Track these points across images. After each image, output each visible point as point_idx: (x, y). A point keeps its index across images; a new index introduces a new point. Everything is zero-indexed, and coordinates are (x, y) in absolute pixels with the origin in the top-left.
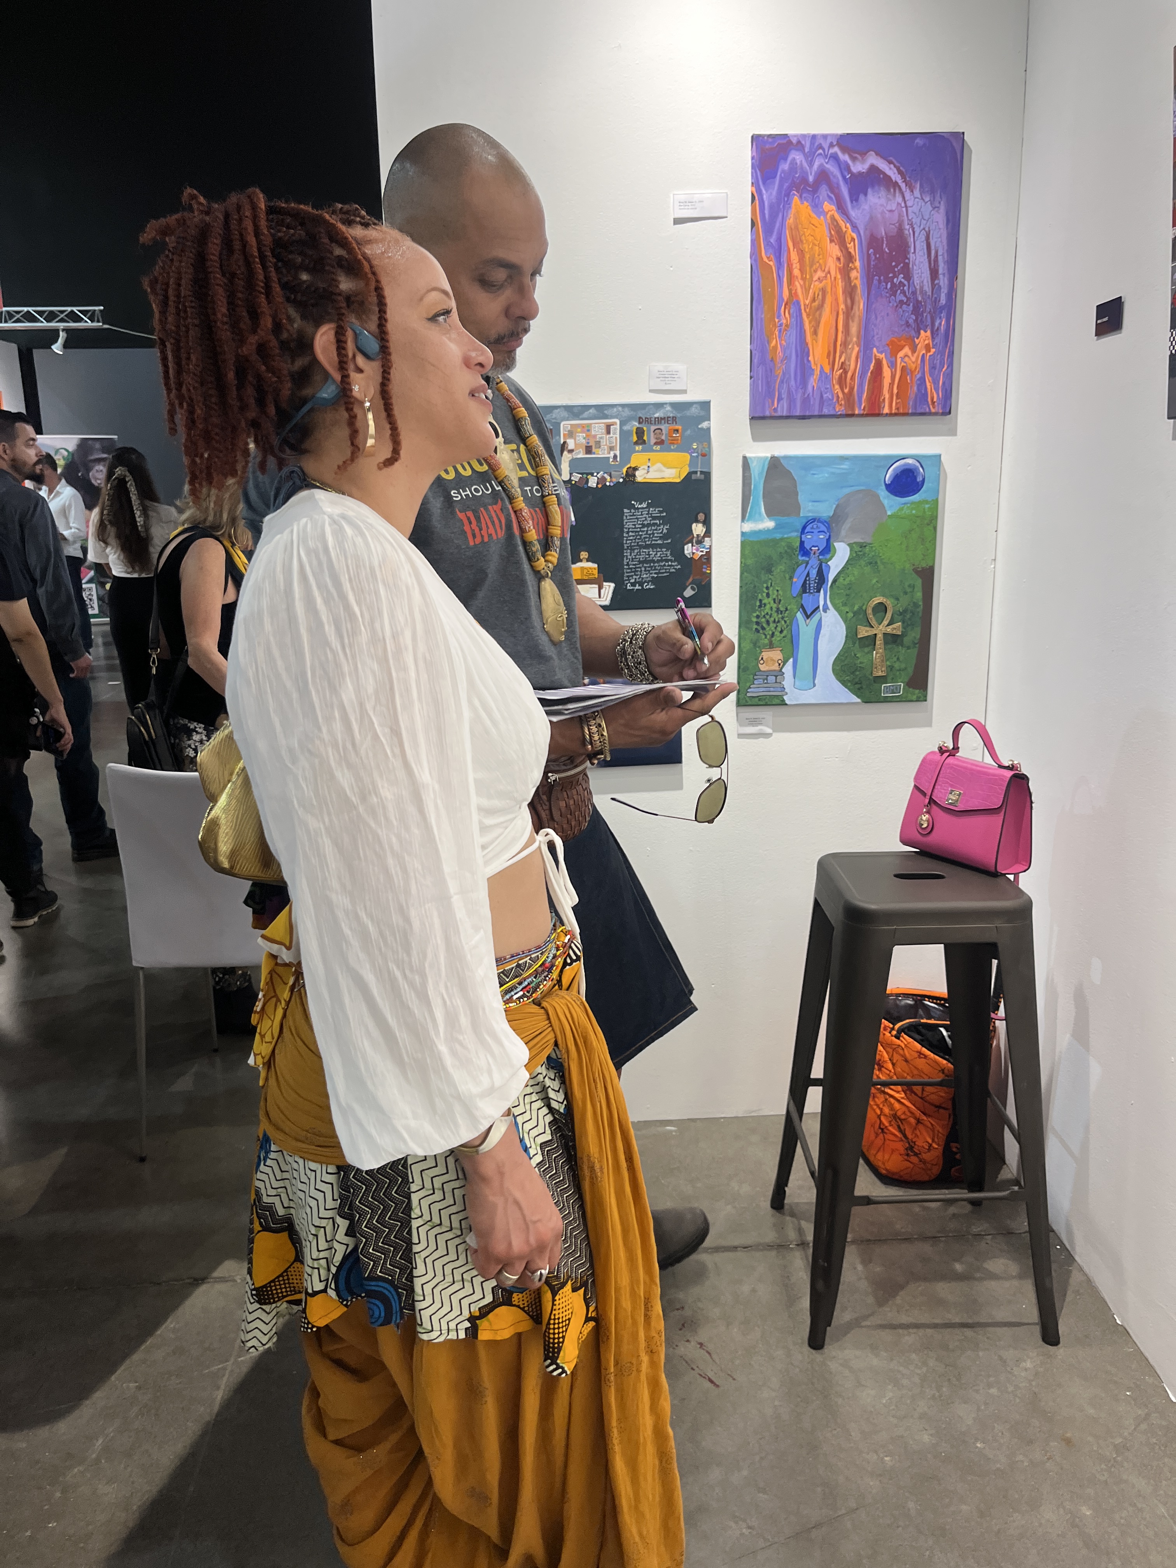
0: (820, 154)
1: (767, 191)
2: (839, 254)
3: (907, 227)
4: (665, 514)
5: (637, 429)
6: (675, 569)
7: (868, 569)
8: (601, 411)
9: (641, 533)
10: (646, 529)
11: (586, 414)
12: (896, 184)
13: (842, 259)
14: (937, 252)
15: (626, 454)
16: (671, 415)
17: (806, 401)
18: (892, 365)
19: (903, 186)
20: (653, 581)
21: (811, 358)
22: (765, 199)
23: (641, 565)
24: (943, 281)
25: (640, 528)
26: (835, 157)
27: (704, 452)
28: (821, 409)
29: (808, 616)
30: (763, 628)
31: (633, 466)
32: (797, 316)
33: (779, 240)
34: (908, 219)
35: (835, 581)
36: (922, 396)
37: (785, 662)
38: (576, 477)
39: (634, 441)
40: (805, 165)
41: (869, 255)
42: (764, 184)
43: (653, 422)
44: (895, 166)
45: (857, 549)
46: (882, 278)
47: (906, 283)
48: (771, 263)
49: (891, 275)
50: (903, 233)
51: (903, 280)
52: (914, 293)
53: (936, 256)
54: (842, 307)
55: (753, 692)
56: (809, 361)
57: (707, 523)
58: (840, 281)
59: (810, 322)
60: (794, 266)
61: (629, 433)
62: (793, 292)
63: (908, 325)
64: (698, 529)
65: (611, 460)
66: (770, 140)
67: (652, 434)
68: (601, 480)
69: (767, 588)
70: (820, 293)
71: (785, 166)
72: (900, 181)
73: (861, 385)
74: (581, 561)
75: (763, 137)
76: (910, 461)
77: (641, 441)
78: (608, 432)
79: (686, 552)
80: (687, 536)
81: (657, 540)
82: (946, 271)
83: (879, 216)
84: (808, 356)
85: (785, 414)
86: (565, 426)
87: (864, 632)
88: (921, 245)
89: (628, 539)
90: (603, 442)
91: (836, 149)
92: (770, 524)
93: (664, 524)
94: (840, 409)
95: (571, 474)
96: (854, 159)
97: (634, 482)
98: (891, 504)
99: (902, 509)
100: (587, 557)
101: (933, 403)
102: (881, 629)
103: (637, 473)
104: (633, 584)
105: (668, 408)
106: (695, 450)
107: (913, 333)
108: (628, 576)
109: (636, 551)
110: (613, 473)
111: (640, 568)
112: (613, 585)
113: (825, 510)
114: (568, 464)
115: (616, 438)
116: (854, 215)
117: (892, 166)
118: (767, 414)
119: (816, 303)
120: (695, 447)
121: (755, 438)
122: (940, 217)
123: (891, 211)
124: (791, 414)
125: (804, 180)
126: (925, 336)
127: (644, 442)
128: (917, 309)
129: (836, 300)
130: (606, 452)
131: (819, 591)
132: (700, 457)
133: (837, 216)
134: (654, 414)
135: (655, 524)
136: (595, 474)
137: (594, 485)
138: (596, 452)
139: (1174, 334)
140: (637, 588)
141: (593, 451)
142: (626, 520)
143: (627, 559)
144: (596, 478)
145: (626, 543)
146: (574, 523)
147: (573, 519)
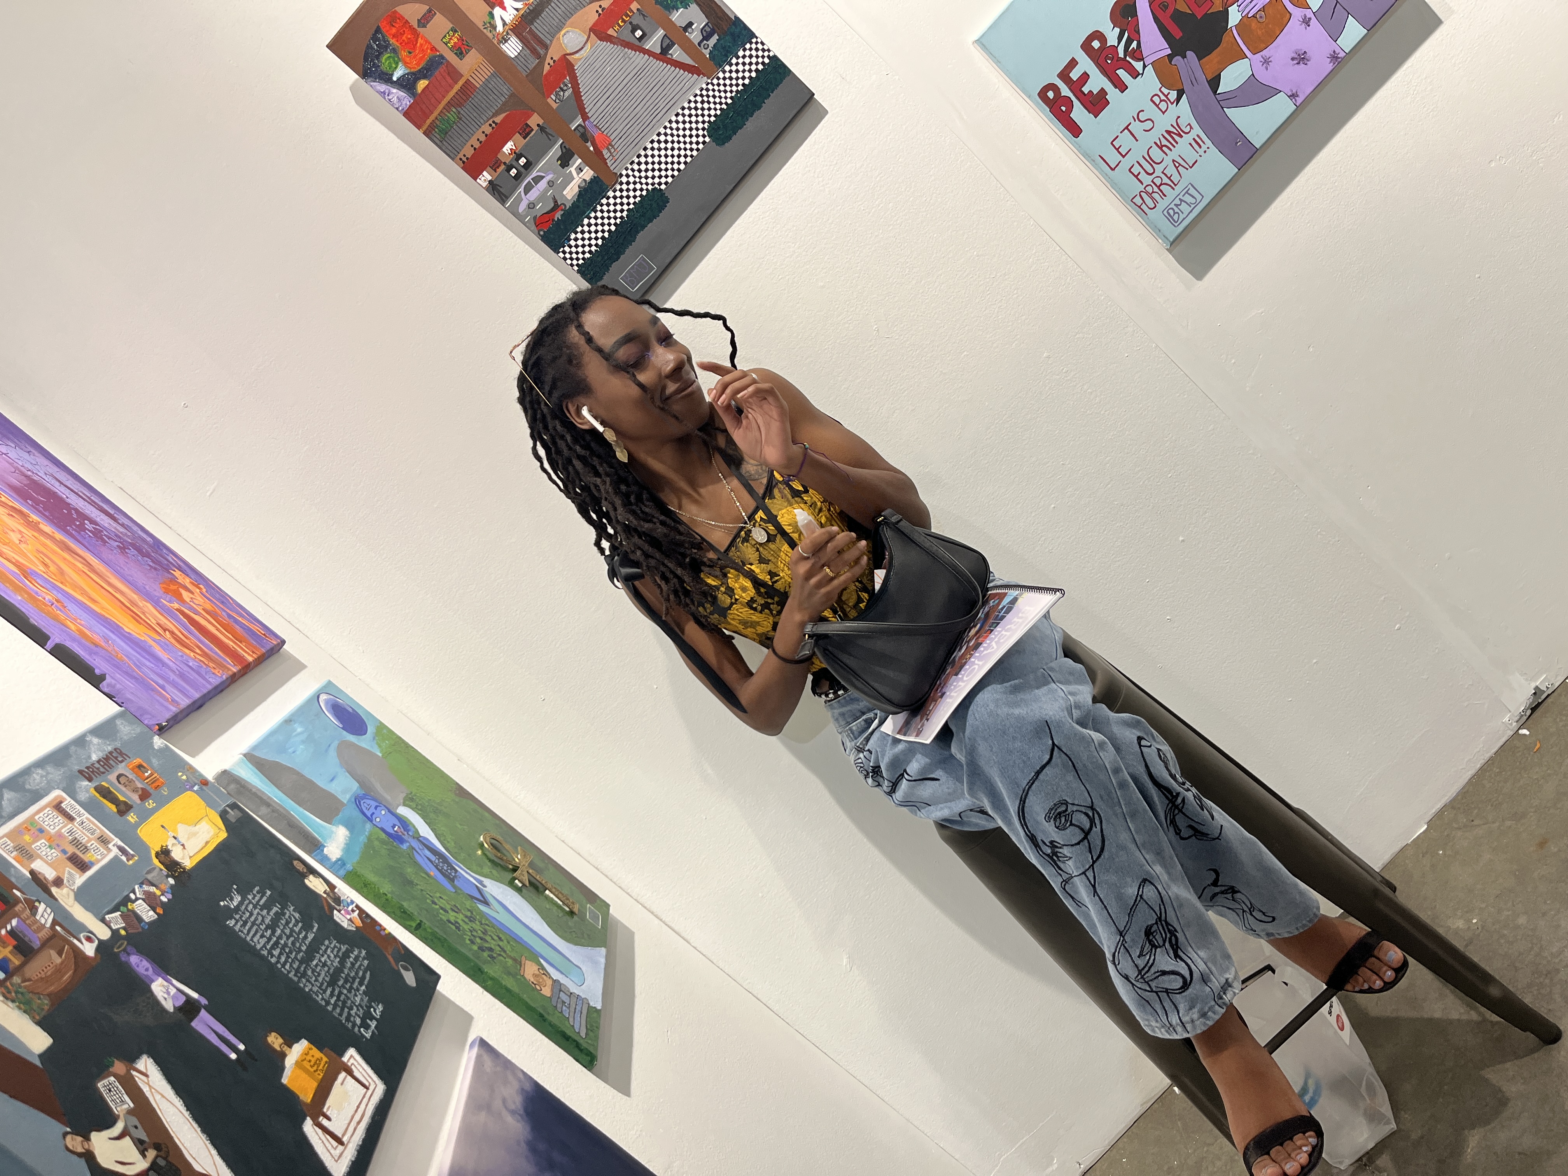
3: (30, 473)
4: (269, 893)
5: (97, 790)
6: (364, 959)
8: (20, 788)
9: (282, 942)
10: (279, 931)
13: (16, 516)
14: (83, 493)
15: (129, 836)
16: (109, 748)
17: (184, 677)
18: (195, 611)
20: (371, 997)
21: (126, 630)
23: (337, 989)
24: (123, 520)
25: (273, 935)
27: (199, 778)
28: (208, 682)
29: (486, 903)
31: (158, 849)
32: (53, 587)
34: (22, 466)
36: (250, 632)
38: (117, 921)
39: (115, 811)
41: (33, 507)
43: (102, 770)
46: (74, 527)
47: (98, 527)
49: (78, 524)
50: (33, 480)
51: (93, 527)
55: (578, 1026)
56: (129, 633)
57: (311, 871)
58: (42, 539)
59: (74, 590)
61: (94, 800)
62: (15, 561)
63: (154, 568)
64: (316, 884)
65: (123, 859)
68: (151, 900)
70: (42, 556)
73: (201, 642)
74: (283, 1055)
76: (324, 697)
77: (121, 805)
78: (69, 817)
79: (344, 925)
81: (306, 937)
84: (120, 627)
85: (187, 702)
88: (61, 488)
89: (281, 963)
90: (81, 838)
92: (341, 831)
93: (284, 907)
94: (221, 675)
95: (104, 922)
97: (188, 872)
98: (368, 744)
99: (378, 745)
100: (281, 1041)
101: (264, 635)
102: (523, 864)
103: (175, 856)
104: (365, 1026)
105: (94, 740)
106: (189, 783)
107: (168, 575)
108: (348, 1019)
109: (310, 972)
110: (149, 877)
111: (341, 993)
112: (352, 1052)
113: (350, 785)
114: (79, 908)
115: (88, 819)
119: (52, 568)
120: (184, 778)
122: (41, 459)
124: (193, 699)
126: (178, 574)
127: (128, 806)
128: (142, 553)
129: (65, 560)
130: (102, 850)
131: (456, 871)
132: (205, 788)
134: (89, 757)
135: (277, 915)
136: (132, 896)
137: (153, 915)
138: (93, 859)
139: (567, 249)
140: (373, 1026)
141: (86, 860)
142: (248, 939)
143: (318, 996)
144: (140, 901)
145: (289, 972)
146: (204, 1001)
147: (195, 995)
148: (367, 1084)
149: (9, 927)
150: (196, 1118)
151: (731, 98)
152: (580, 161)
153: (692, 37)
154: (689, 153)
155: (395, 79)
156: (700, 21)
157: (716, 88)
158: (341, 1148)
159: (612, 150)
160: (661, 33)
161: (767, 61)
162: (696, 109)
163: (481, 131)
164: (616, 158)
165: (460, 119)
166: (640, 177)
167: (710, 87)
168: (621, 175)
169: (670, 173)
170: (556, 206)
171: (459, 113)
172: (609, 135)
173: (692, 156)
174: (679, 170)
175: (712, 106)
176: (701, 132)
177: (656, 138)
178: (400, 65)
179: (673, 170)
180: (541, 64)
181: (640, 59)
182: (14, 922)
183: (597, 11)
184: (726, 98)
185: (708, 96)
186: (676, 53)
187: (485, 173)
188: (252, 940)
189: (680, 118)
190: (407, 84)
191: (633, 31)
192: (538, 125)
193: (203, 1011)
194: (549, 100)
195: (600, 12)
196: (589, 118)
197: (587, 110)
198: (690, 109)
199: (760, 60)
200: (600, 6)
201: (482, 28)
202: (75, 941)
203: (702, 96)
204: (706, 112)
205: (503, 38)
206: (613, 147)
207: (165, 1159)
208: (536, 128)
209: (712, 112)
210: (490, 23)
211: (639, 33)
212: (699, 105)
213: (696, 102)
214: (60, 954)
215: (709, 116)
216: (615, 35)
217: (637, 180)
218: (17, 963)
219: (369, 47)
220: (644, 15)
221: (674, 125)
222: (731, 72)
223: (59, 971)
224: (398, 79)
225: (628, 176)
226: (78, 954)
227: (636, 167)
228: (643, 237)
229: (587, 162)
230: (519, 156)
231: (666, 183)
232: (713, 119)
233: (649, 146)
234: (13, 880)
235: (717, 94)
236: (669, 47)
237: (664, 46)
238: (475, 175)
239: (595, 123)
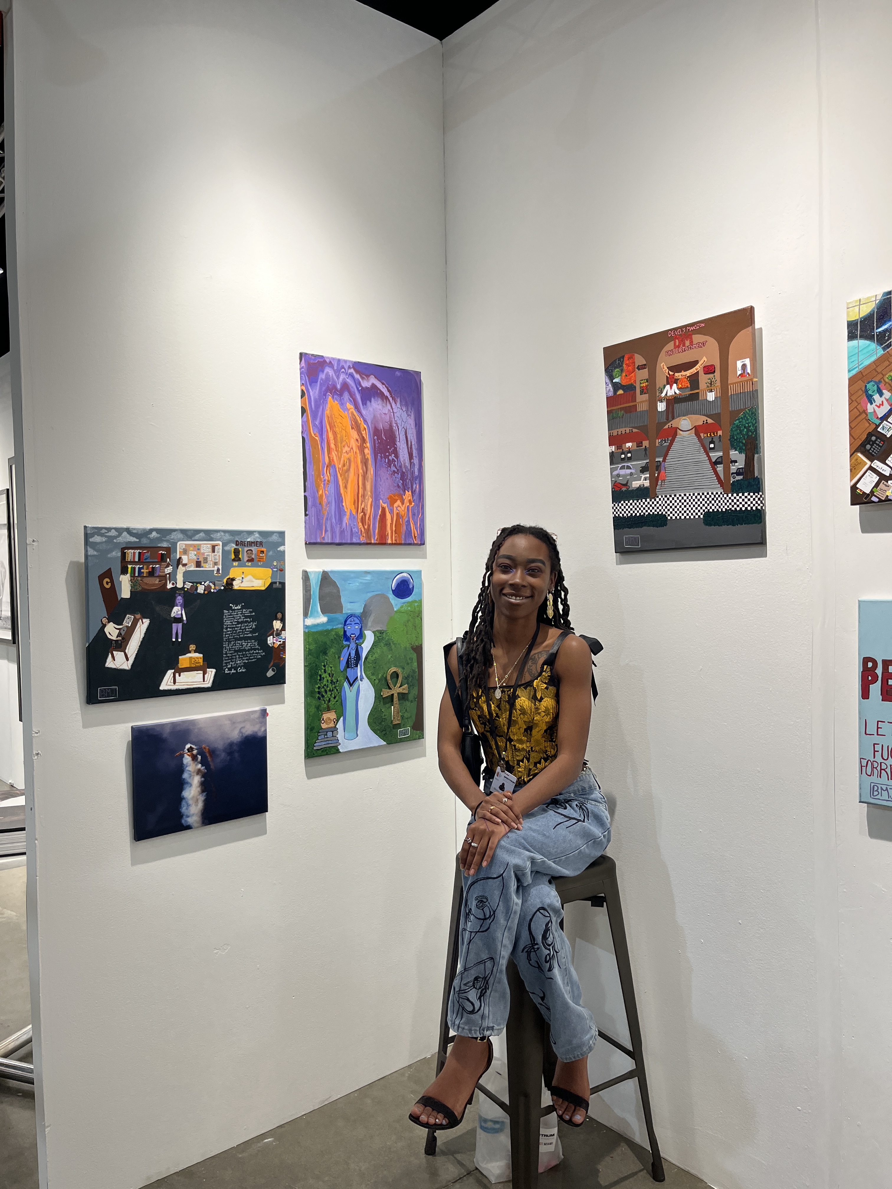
0: (343, 372)
1: (312, 391)
2: (357, 437)
3: (395, 425)
4: (254, 614)
5: (235, 549)
6: (261, 655)
7: (385, 648)
8: (209, 535)
9: (236, 629)
10: (240, 625)
11: (197, 537)
12: (387, 398)
13: (359, 440)
14: (411, 443)
15: (226, 568)
16: (259, 540)
17: (342, 532)
18: (391, 512)
19: (391, 399)
20: (245, 666)
21: (344, 504)
22: (311, 395)
23: (236, 654)
24: (416, 461)
25: (236, 625)
26: (351, 375)
27: (281, 567)
28: (351, 539)
29: (351, 685)
30: (323, 696)
31: (231, 577)
32: (334, 475)
33: (321, 422)
34: (395, 421)
35: (366, 658)
36: (409, 532)
37: (338, 721)
38: (188, 585)
39: (233, 558)
40: (335, 377)
41: (374, 440)
42: (310, 385)
43: (246, 545)
44: (386, 387)
45: (378, 635)
46: (383, 455)
47: (396, 459)
48: (317, 438)
49: (387, 454)
50: (392, 428)
51: (394, 458)
52: (401, 467)
53: (411, 445)
54: (361, 471)
55: (318, 745)
56: (343, 506)
57: (283, 620)
58: (359, 454)
59: (342, 480)
60: (331, 442)
61: (229, 551)
62: (331, 459)
63: (399, 487)
64: (277, 625)
65: (215, 572)
66: (313, 358)
67: (245, 553)
68: (207, 588)
69: (324, 666)
70: (348, 461)
71: (322, 376)
72: (389, 397)
73: (374, 524)
74: (190, 652)
75: (309, 355)
76: (405, 575)
77: (237, 558)
78: (214, 551)
79: (269, 642)
80: (269, 630)
81: (248, 634)
82: (417, 455)
83: (379, 416)
84: (342, 502)
85: (329, 541)
86: (181, 545)
87: (386, 693)
88: (402, 437)
89: (227, 633)
90: (209, 559)
91: (352, 371)
92: (323, 619)
93: (253, 621)
94: (363, 540)
95: (184, 583)
96: (363, 378)
97: (232, 589)
98: (397, 603)
99: (402, 607)
100: (194, 649)
101: (415, 537)
102: (396, 690)
103: (234, 583)
104: (230, 669)
105: (257, 535)
106: (275, 567)
107: (402, 492)
108: (226, 663)
109: (232, 643)
110: (216, 582)
111: (235, 656)
112: (214, 671)
113: (358, 609)
114: (182, 575)
115: (219, 555)
116: (365, 414)
117: (384, 386)
118: (319, 541)
119: (345, 468)
120: (275, 564)
121: (309, 557)
122: (411, 421)
123: (385, 414)
124: (334, 542)
125: (335, 387)
126: (408, 494)
127: (239, 560)
128: (403, 478)
129: (357, 466)
130: (211, 566)
131: (357, 666)
132: (279, 572)
133: (355, 413)
134: (247, 539)
135: (246, 622)
136: (203, 583)
137: (202, 592)
138: (204, 566)
139: (616, 505)
140: (233, 672)
141: (202, 565)
142: (225, 619)
143: (225, 650)
144: (204, 586)
145: (225, 637)
146: (185, 622)
147: (185, 618)
148: (206, 680)
149: (154, 566)
150: (142, 642)
151: (726, 509)
152: (648, 475)
153: (732, 468)
154: (690, 514)
155: (614, 381)
156: (741, 464)
157: (723, 499)
158: (173, 684)
159: (663, 484)
160: (721, 454)
161: (754, 508)
162: (708, 499)
163: (625, 429)
164: (662, 488)
165: (622, 418)
166: (664, 505)
167: (721, 496)
168: (658, 497)
169: (676, 515)
170: (626, 485)
171: (624, 415)
172: (667, 476)
173: (690, 517)
174: (680, 517)
175: (715, 505)
176: (701, 511)
177: (683, 495)
178: (620, 377)
179: (678, 515)
180: (666, 423)
181: (704, 457)
182: (157, 566)
183: (704, 421)
184: (724, 507)
185: (717, 499)
186: (720, 468)
187: (614, 447)
188: (226, 621)
189: (699, 497)
190: (616, 386)
191: (711, 443)
192: (646, 447)
193: (181, 624)
194: (657, 440)
195: (705, 423)
196: (665, 462)
197: (667, 458)
198: (706, 497)
199: (752, 505)
200: (707, 420)
201: (657, 389)
202: (168, 582)
203: (715, 496)
204: (711, 505)
205: (661, 399)
206: (664, 482)
207: (121, 642)
208: (644, 447)
209: (713, 508)
210: (662, 389)
211: (712, 446)
212: (710, 499)
213: (710, 496)
214: (159, 582)
215: (711, 508)
216: (703, 438)
217: (662, 505)
218: (145, 575)
219: (615, 361)
220: (720, 440)
221: (694, 497)
222: (735, 498)
223: (154, 585)
224: (615, 382)
225: (660, 499)
226: (166, 584)
227: (666, 499)
228: (645, 530)
229: (650, 478)
230: (629, 452)
231: (671, 518)
232: (711, 510)
233: (678, 496)
234: (172, 556)
235: (722, 502)
236: (720, 463)
237: (717, 461)
238: (610, 444)
239: (666, 466)
